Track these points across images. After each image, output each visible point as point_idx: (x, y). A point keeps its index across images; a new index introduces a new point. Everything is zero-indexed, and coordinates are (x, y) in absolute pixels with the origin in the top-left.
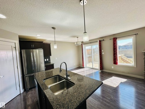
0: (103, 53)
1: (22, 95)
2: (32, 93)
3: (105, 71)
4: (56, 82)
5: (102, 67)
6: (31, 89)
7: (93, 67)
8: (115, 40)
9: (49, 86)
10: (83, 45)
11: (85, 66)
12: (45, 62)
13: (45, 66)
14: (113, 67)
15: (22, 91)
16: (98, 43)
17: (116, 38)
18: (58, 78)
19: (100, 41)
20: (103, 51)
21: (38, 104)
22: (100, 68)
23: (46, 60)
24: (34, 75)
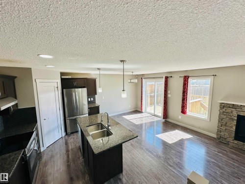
0: (169, 96)
1: (64, 138)
2: (74, 138)
3: (169, 120)
4: (98, 130)
5: (166, 115)
6: (72, 133)
7: (155, 114)
8: (186, 79)
9: (91, 133)
10: (143, 79)
11: (143, 111)
12: (89, 103)
13: (88, 108)
14: (181, 116)
15: (64, 134)
16: (163, 80)
17: (188, 77)
18: (100, 126)
19: (167, 78)
20: (169, 92)
21: (80, 149)
22: (164, 115)
23: (89, 100)
24: (76, 119)
